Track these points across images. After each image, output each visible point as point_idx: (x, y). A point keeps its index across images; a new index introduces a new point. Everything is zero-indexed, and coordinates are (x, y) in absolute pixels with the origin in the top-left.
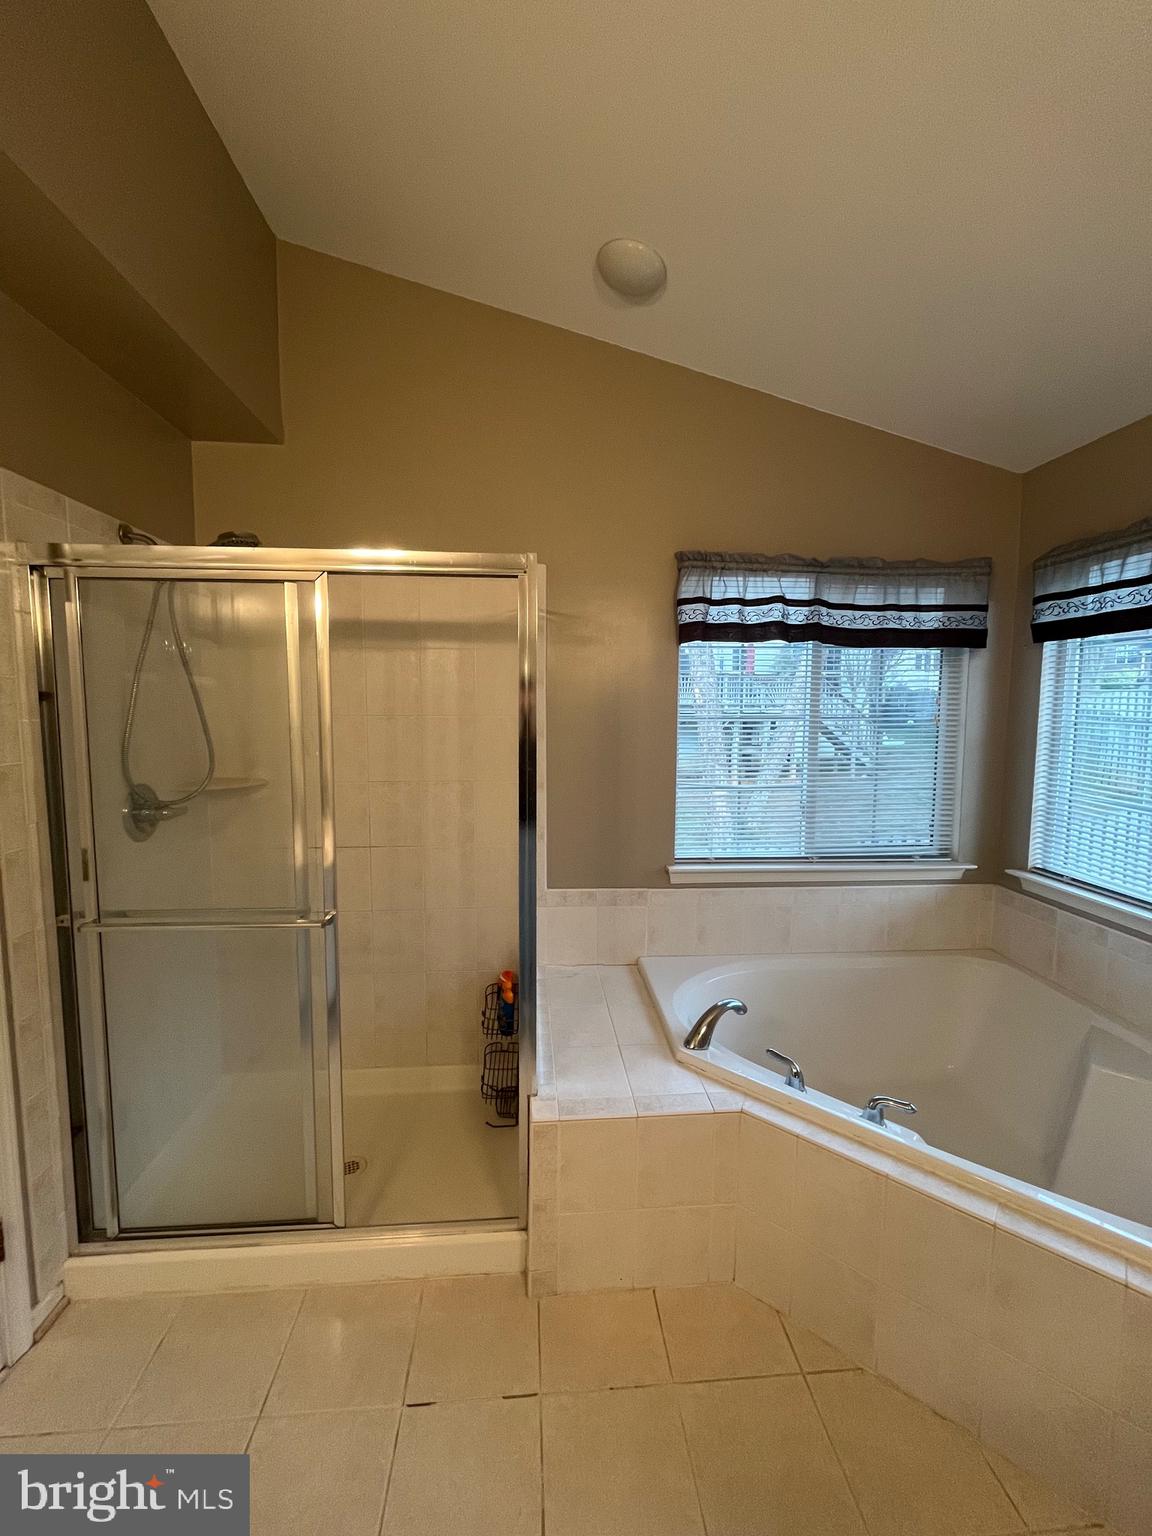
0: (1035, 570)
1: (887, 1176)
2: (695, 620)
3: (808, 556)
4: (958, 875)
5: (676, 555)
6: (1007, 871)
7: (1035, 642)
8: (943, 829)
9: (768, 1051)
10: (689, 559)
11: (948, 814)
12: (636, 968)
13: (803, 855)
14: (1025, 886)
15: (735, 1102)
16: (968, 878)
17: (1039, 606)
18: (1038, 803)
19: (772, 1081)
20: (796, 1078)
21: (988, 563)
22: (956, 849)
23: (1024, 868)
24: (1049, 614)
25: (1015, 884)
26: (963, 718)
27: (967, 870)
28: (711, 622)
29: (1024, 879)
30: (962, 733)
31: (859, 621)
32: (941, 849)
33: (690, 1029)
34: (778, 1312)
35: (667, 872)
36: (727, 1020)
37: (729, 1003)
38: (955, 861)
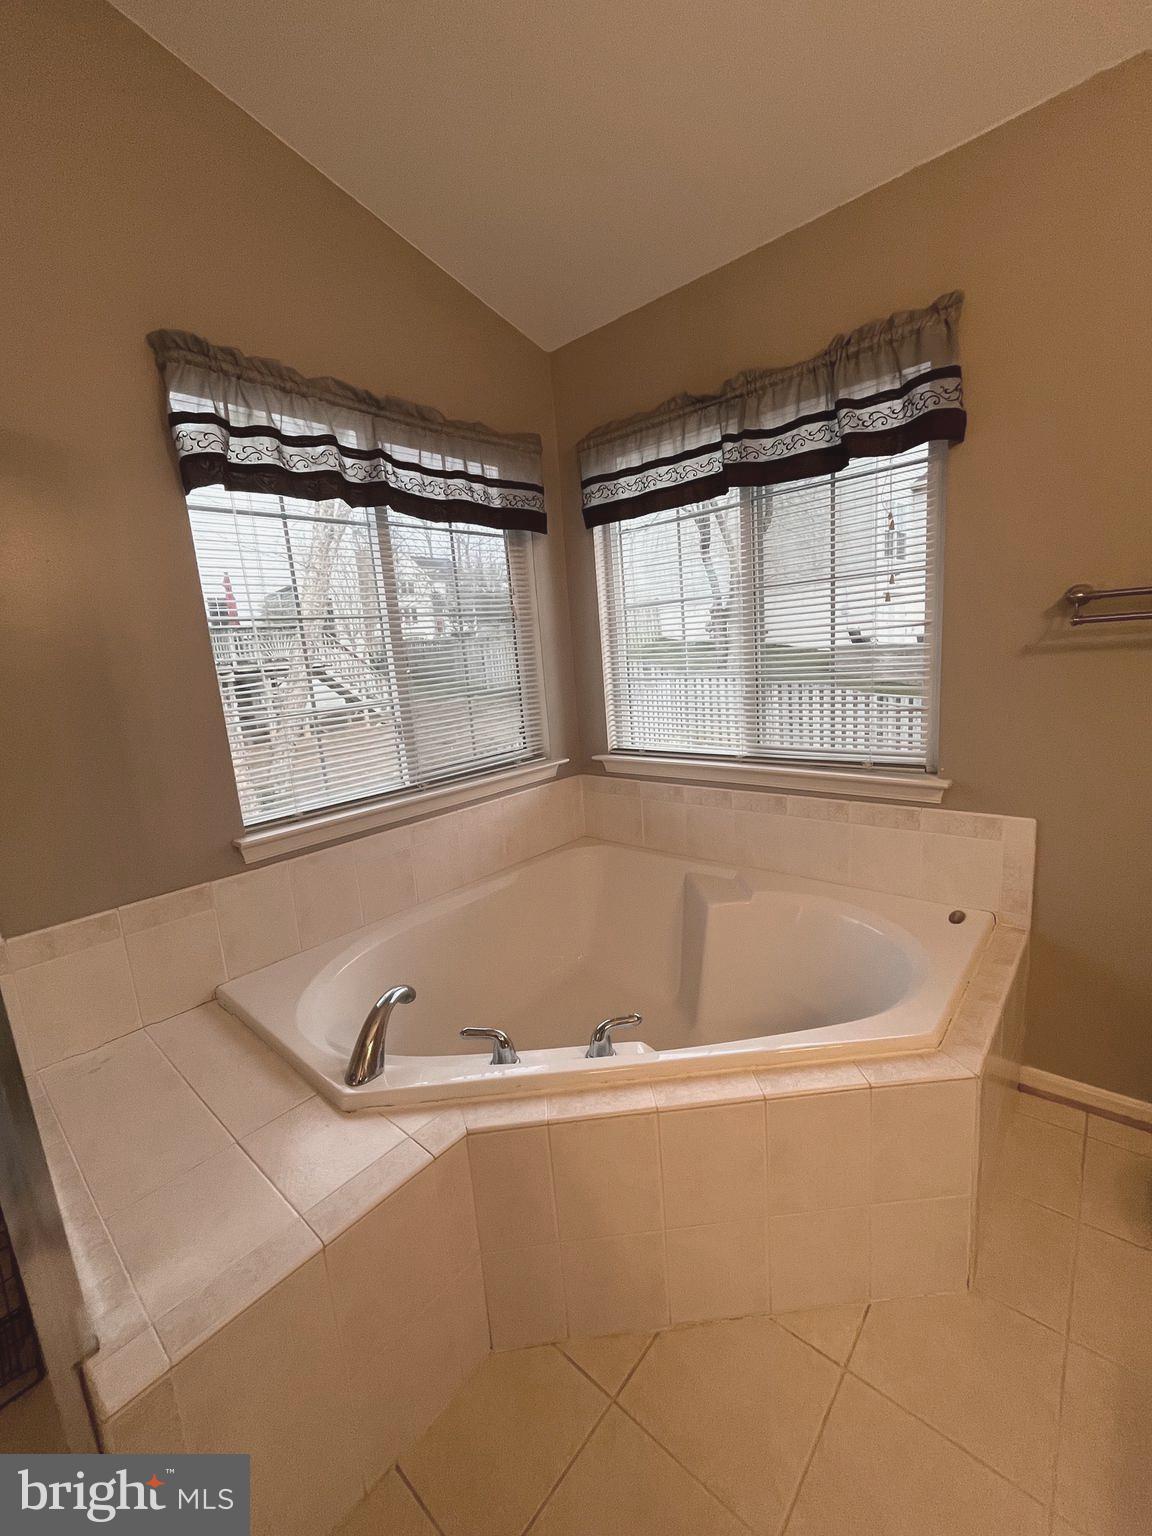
0: (579, 452)
1: (658, 1111)
2: (209, 450)
3: (359, 386)
4: (553, 773)
5: (149, 337)
6: (594, 758)
7: (587, 528)
8: (532, 728)
9: (463, 1033)
10: (178, 347)
11: (535, 713)
12: (217, 1004)
13: (408, 784)
14: (609, 768)
15: (454, 1126)
16: (563, 773)
17: (588, 490)
18: (608, 688)
19: (477, 1069)
20: (502, 1050)
21: (536, 439)
22: (547, 749)
23: (605, 751)
24: (598, 498)
25: (599, 769)
26: (536, 616)
27: (560, 765)
28: (234, 460)
29: (606, 761)
30: (536, 625)
31: (428, 489)
32: (533, 751)
33: (348, 1058)
34: (554, 1344)
35: (237, 849)
36: (397, 1018)
37: (392, 994)
38: (549, 759)
